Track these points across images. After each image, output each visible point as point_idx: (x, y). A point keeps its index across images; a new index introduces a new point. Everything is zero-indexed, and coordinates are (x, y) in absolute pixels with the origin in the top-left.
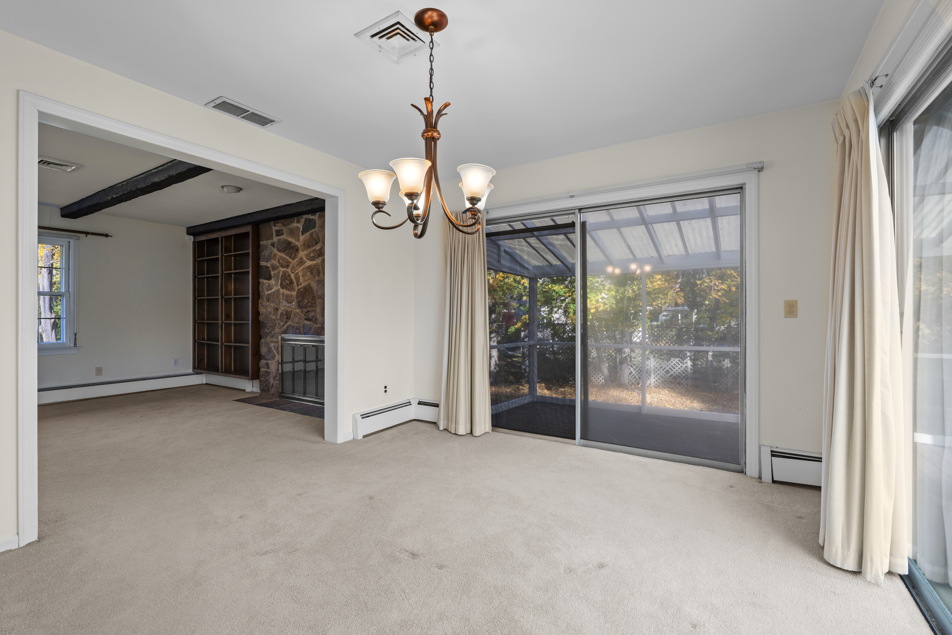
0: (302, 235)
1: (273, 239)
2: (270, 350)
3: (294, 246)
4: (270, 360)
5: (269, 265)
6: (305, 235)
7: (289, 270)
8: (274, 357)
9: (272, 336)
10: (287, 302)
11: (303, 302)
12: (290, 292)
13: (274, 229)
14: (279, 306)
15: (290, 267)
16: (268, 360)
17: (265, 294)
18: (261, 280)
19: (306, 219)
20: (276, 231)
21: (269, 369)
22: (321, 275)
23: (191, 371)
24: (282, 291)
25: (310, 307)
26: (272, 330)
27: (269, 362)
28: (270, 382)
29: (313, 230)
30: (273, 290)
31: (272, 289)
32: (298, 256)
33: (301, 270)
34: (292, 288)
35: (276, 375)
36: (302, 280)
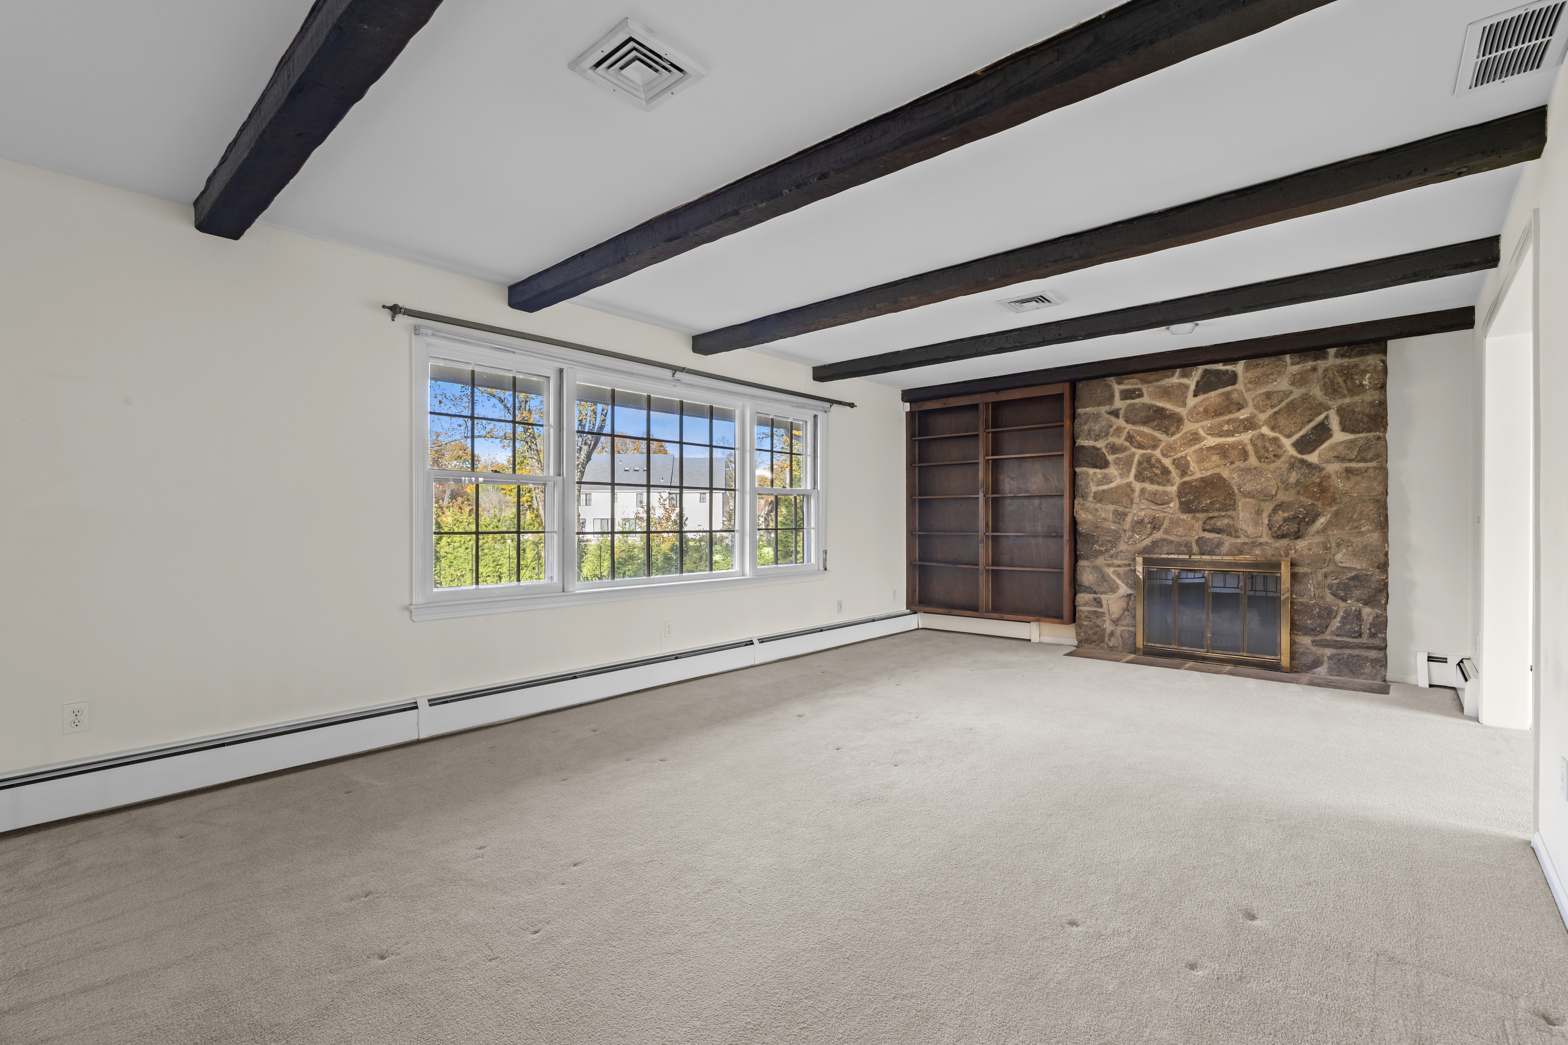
0: (1195, 396)
1: (1112, 404)
2: (1104, 578)
3: (1171, 414)
4: (1105, 593)
5: (1100, 444)
6: (1201, 397)
7: (1157, 453)
8: (1114, 589)
9: (1112, 557)
10: (1152, 504)
11: (1199, 503)
12: (1161, 487)
13: (1117, 388)
14: (1127, 510)
15: (1161, 447)
16: (1101, 594)
17: (1091, 490)
18: (1078, 470)
19: (1206, 372)
20: (1122, 392)
21: (1101, 606)
22: (1250, 459)
23: (903, 608)
24: (1137, 486)
25: (1219, 510)
26: (1112, 547)
27: (1103, 597)
28: (1105, 629)
29: (1229, 388)
30: (1112, 485)
31: (1111, 482)
32: (1182, 430)
33: (1191, 452)
34: (1168, 481)
35: (1121, 617)
36: (1194, 467)
